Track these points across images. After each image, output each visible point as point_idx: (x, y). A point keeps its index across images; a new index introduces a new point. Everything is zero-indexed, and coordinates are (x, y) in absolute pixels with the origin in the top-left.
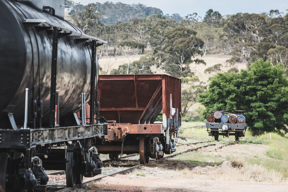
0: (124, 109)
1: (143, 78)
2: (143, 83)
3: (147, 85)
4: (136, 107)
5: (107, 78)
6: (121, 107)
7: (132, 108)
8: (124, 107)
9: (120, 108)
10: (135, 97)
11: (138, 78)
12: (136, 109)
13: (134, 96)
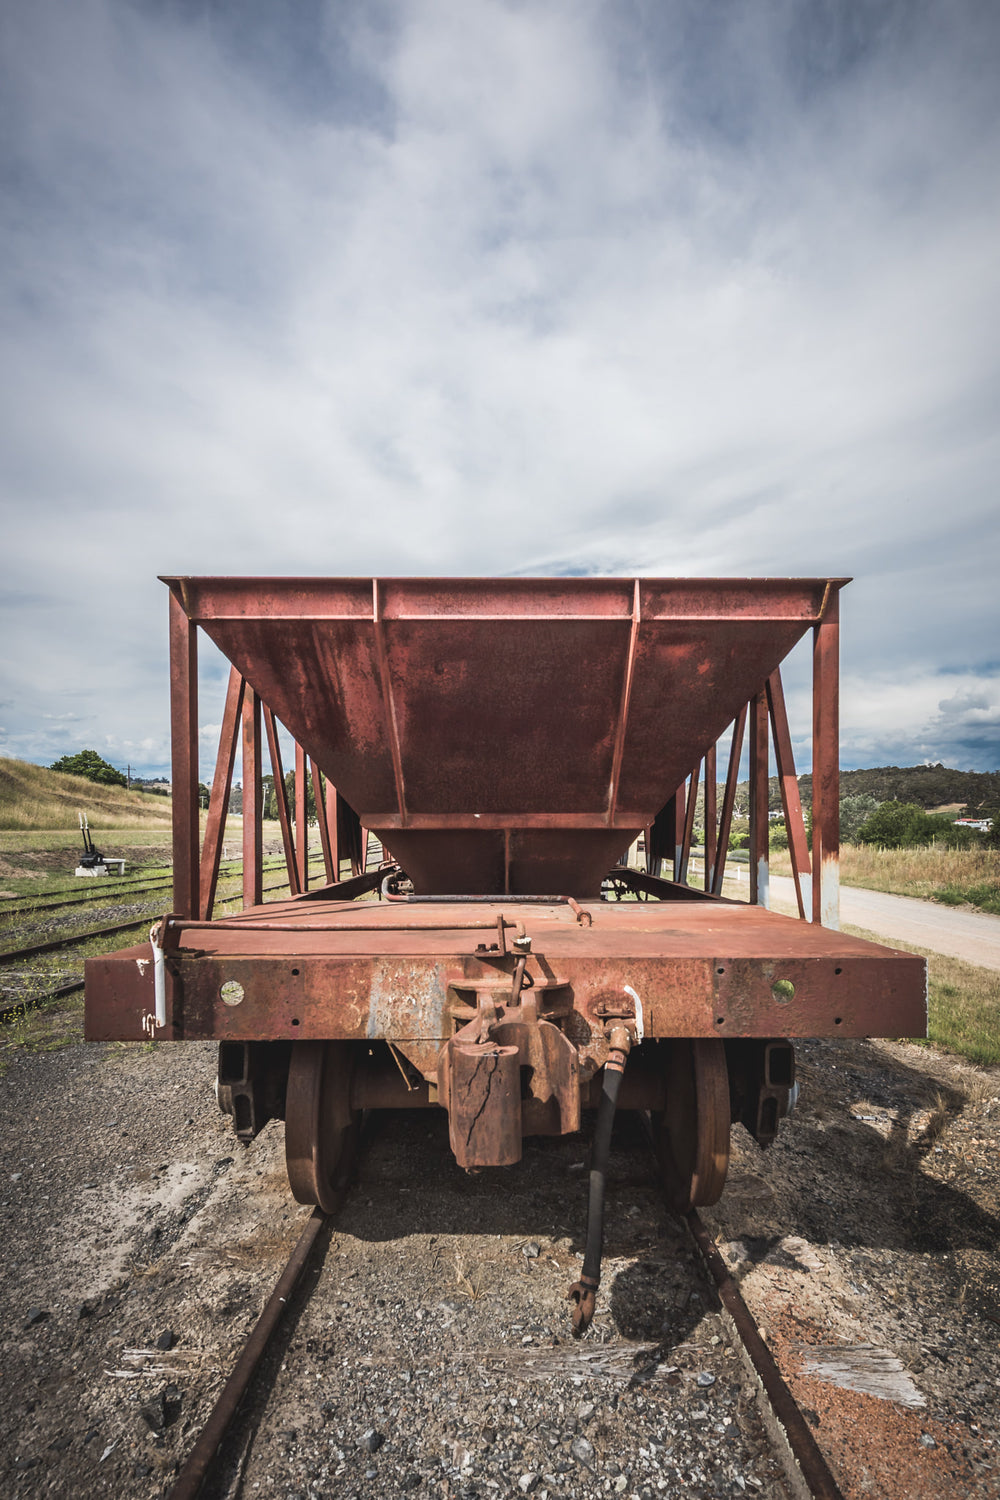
0: (538, 820)
1: (692, 611)
2: (679, 652)
3: (703, 668)
4: (603, 809)
5: (446, 608)
6: (519, 811)
7: (581, 815)
8: (538, 810)
9: (516, 817)
10: (612, 748)
11: (660, 611)
12: (603, 820)
13: (606, 741)
